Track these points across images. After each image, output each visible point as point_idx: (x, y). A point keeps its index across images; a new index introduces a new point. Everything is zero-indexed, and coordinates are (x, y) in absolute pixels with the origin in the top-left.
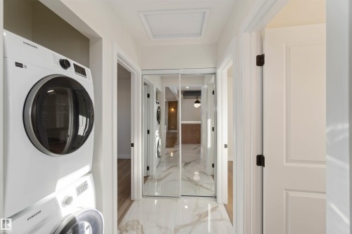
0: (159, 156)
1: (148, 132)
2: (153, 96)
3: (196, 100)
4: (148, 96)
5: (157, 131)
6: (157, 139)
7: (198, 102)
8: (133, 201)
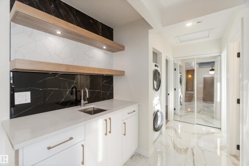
0: (181, 104)
1: (175, 89)
2: (178, 70)
3: (211, 68)
4: (175, 69)
5: (180, 90)
6: (180, 94)
7: (213, 70)
8: (169, 121)
